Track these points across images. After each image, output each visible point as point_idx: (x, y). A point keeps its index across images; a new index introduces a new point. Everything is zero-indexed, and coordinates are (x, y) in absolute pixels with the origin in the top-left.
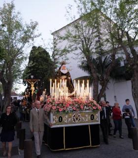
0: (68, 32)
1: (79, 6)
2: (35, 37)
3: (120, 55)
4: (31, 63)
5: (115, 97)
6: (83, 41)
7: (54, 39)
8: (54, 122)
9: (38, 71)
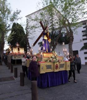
0: (36, 17)
1: (43, 3)
2: (19, 19)
3: (63, 31)
4: (13, 33)
5: (59, 52)
6: (44, 22)
7: (27, 19)
8: (13, 58)
9: (18, 37)
